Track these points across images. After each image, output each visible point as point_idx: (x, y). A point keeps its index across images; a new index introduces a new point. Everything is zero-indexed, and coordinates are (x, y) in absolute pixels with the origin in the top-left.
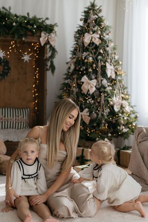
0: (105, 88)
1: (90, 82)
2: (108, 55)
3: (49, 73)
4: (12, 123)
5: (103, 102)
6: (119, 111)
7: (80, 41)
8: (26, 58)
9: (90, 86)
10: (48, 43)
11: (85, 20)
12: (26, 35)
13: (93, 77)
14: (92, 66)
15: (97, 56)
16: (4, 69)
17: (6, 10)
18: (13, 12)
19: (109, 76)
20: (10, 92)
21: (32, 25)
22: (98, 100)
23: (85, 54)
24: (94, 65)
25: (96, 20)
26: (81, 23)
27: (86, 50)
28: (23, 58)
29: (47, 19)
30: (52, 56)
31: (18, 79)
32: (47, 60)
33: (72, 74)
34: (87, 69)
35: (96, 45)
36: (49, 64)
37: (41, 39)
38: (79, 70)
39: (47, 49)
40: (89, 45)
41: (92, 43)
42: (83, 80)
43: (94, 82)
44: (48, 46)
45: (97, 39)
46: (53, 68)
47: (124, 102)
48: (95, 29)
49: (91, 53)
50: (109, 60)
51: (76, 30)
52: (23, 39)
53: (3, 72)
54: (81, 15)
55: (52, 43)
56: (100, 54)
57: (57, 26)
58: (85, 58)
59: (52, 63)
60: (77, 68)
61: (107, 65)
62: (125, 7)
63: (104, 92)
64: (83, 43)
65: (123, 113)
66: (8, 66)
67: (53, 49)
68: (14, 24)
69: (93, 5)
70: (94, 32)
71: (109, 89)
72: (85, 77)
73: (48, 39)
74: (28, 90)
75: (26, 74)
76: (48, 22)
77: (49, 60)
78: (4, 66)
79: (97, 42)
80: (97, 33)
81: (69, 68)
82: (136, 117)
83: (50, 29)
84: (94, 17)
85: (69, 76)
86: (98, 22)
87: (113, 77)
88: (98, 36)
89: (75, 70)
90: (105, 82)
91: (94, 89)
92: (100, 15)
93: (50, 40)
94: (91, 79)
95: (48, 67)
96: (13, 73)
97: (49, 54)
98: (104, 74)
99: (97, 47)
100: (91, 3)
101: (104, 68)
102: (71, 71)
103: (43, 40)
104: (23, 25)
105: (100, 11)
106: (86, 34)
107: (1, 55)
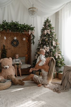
0: (52, 50)
1: (47, 48)
2: (53, 38)
3: (32, 44)
5: (51, 55)
6: (57, 58)
7: (43, 33)
8: (24, 39)
9: (47, 49)
10: (32, 34)
11: (45, 25)
12: (24, 31)
13: (48, 46)
14: (47, 42)
15: (49, 38)
16: (17, 43)
17: (17, 22)
18: (19, 23)
19: (54, 45)
20: (19, 51)
21: (26, 28)
22: (50, 54)
23: (45, 37)
24: (48, 42)
25: (49, 25)
26: (43, 26)
27: (45, 36)
29: (31, 25)
30: (33, 38)
31: (22, 46)
32: (31, 40)
33: (40, 45)
34: (45, 43)
35: (49, 34)
36: (32, 41)
37: (29, 32)
38: (43, 43)
39: (31, 36)
40: (46, 34)
41: (47, 33)
42: (44, 47)
43: (48, 48)
44: (32, 35)
45: (49, 32)
46: (34, 43)
47: (59, 55)
48: (48, 28)
49: (47, 37)
50: (54, 40)
51: (42, 29)
52: (23, 33)
53: (16, 44)
54: (43, 23)
55: (33, 34)
56: (50, 37)
57: (35, 28)
58: (45, 39)
59: (33, 41)
60: (42, 43)
61: (53, 41)
62: (59, 20)
63: (52, 51)
64: (44, 34)
65: (59, 59)
66: (18, 42)
67: (33, 36)
68: (19, 28)
69: (48, 20)
70: (48, 29)
71: (54, 50)
72: (45, 46)
74: (25, 50)
75: (24, 45)
76: (32, 26)
77: (32, 40)
78: (17, 42)
79: (49, 33)
80: (49, 30)
81: (39, 42)
82: (64, 60)
83: (32, 29)
84: (48, 24)
85: (39, 45)
86: (50, 26)
87: (55, 46)
88: (50, 31)
89: (41, 43)
90: (52, 47)
91: (49, 50)
92: (50, 23)
93: (32, 33)
94: (47, 47)
95: (32, 42)
96: (20, 45)
97: (32, 38)
98: (52, 45)
99: (49, 35)
100: (47, 19)
101: (52, 42)
102: (40, 43)
103: (30, 33)
104: (23, 28)
105: (50, 22)
106: (45, 30)
107: (15, 38)
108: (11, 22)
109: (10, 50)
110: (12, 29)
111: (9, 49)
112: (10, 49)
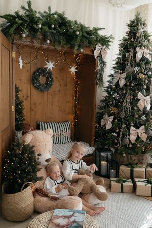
4: (57, 138)
8: (73, 70)
9: (146, 102)
14: (145, 82)
15: (148, 72)
16: (47, 81)
20: (52, 105)
23: (137, 69)
24: (147, 81)
28: (70, 70)
31: (60, 91)
37: (95, 51)
38: (130, 85)
40: (141, 60)
42: (139, 97)
43: (149, 99)
52: (82, 50)
53: (47, 84)
60: (128, 83)
66: (51, 78)
68: (78, 33)
72: (140, 94)
73: (101, 52)
74: (68, 102)
79: (149, 57)
80: (148, 48)
88: (149, 51)
91: (150, 106)
94: (145, 96)
106: (138, 49)
107: (50, 66)
108: (45, 12)
109: (29, 100)
110: (53, 34)
111: (26, 99)
112: (28, 97)
